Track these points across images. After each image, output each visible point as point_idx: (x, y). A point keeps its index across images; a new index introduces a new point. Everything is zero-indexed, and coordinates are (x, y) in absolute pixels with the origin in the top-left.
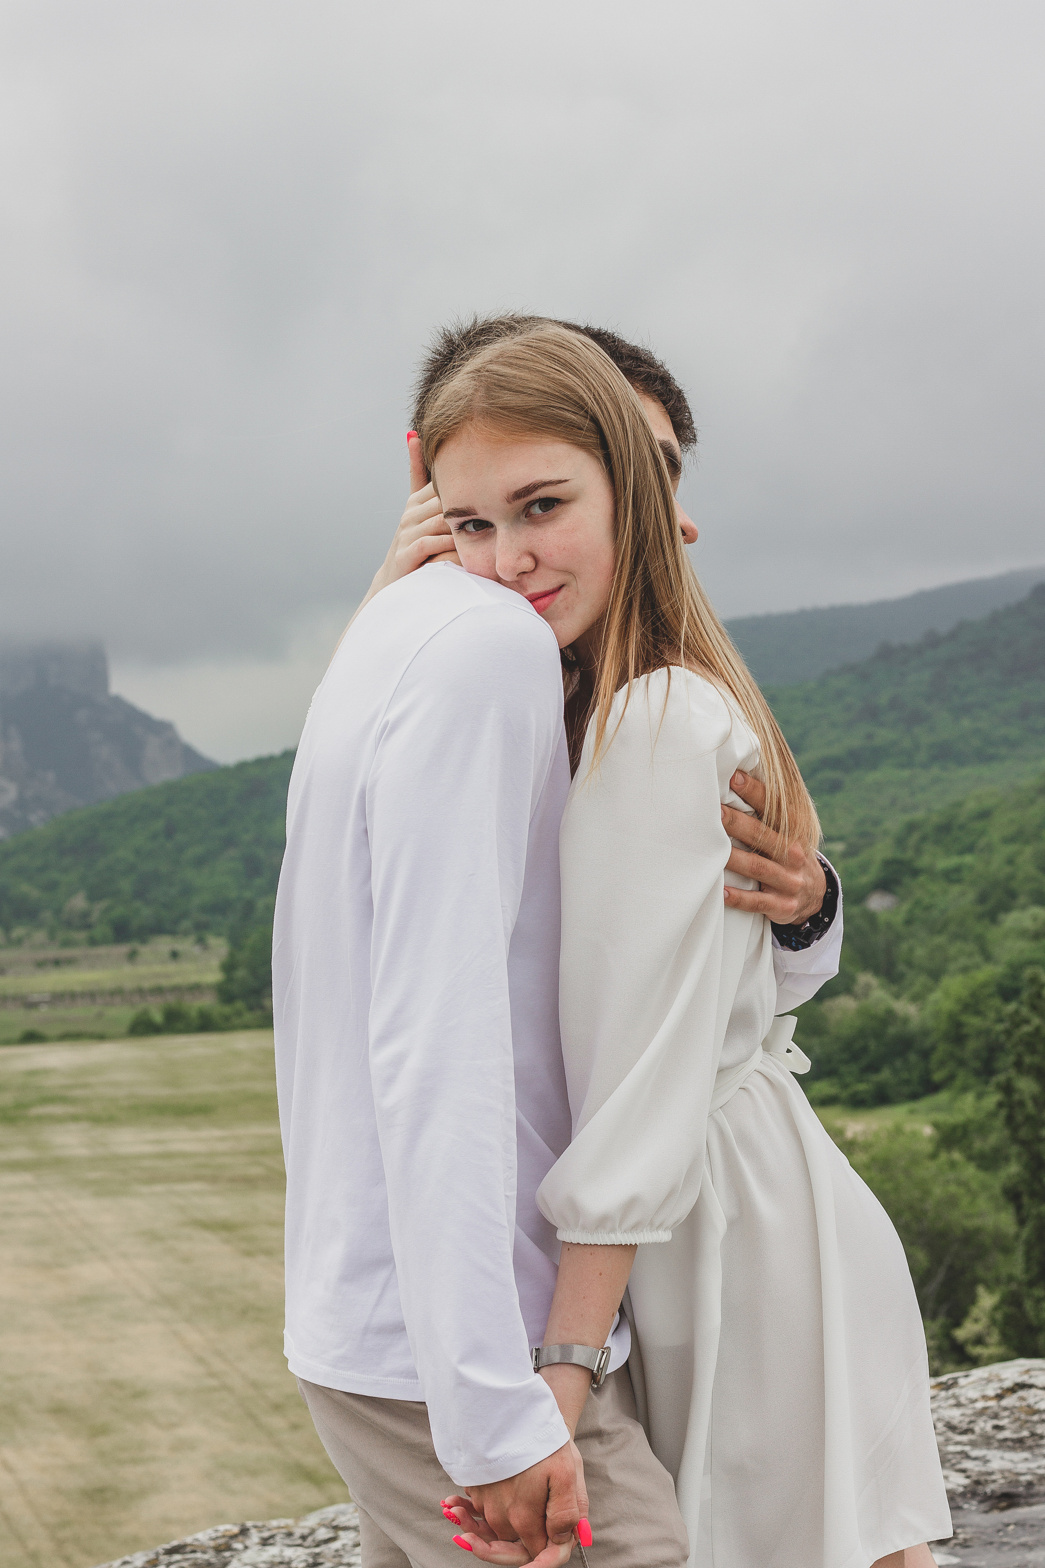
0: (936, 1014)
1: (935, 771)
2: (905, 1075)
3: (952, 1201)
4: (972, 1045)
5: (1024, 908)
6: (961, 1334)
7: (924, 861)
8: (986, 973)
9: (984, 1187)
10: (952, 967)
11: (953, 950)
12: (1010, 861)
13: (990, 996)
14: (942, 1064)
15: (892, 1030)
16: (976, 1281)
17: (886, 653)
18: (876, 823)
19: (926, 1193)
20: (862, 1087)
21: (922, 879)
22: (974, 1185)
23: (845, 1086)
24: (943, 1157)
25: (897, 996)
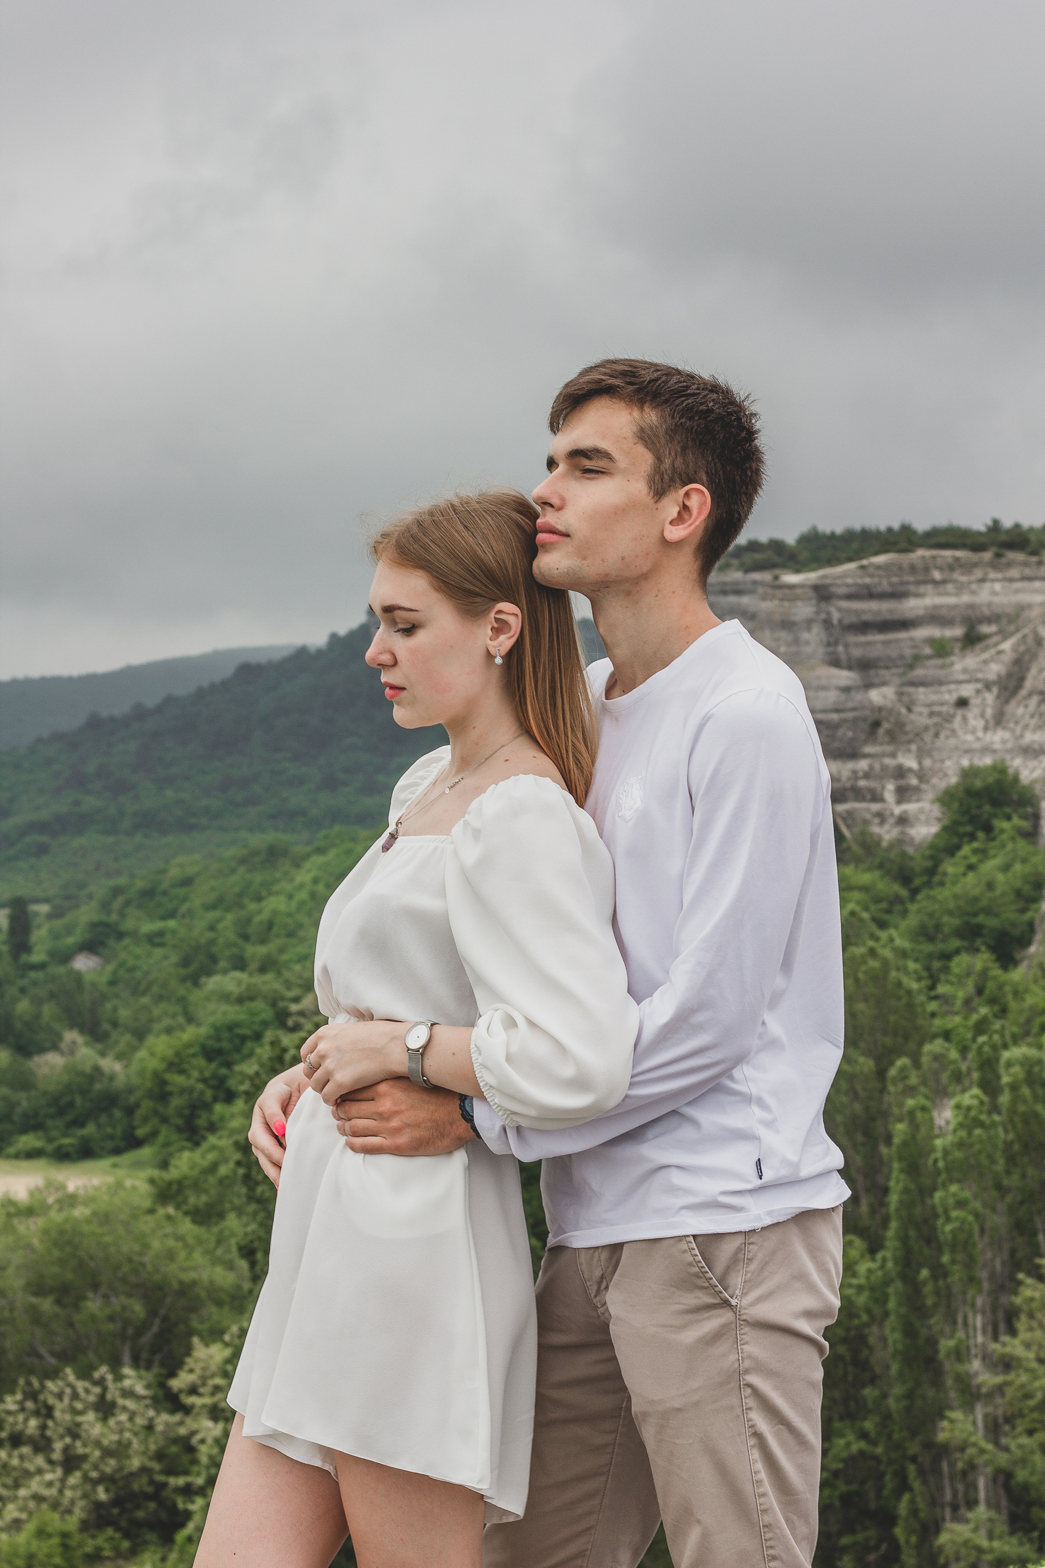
0: (142, 1072)
1: (138, 838)
2: (109, 1130)
3: (171, 1255)
4: (176, 1102)
5: (225, 972)
6: (175, 1384)
7: (128, 925)
8: (189, 1034)
9: (200, 1242)
10: (157, 1027)
11: (156, 1012)
12: (212, 928)
13: (194, 1055)
14: (145, 1120)
15: (98, 1087)
16: (190, 1333)
17: (94, 723)
18: (81, 886)
19: (146, 1246)
20: (67, 1141)
21: (126, 941)
22: (190, 1240)
23: (50, 1140)
24: (161, 1211)
25: (103, 1054)
